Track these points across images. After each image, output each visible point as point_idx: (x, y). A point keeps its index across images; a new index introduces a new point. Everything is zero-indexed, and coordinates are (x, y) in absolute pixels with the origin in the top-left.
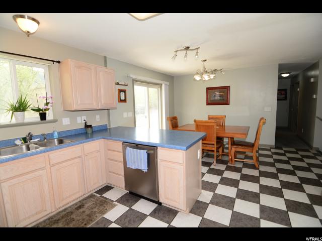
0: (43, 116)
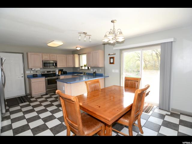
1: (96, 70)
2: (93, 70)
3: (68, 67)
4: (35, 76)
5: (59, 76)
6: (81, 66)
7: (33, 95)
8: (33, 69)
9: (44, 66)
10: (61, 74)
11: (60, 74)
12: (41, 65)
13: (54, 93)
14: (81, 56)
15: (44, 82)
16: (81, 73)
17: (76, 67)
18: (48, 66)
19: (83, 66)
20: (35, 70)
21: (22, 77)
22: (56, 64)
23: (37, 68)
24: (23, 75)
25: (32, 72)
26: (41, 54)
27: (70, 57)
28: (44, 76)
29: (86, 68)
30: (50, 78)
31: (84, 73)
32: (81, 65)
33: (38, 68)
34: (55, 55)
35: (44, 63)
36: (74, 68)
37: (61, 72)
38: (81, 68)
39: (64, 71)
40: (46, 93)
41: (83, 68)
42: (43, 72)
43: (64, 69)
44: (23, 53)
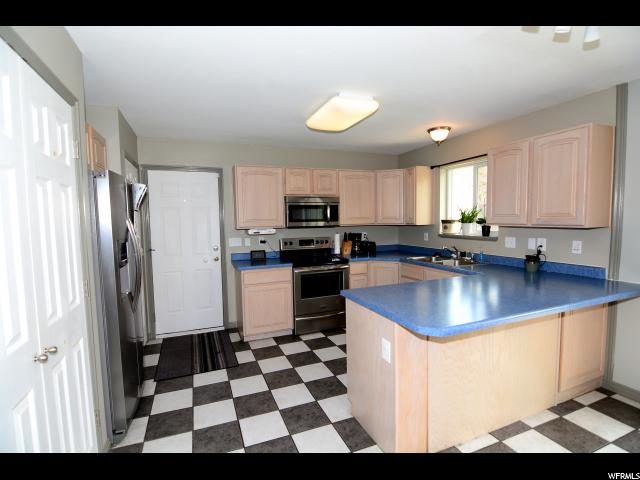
0: (486, 231)
1: (543, 241)
2: (522, 242)
3: (381, 221)
4: (257, 259)
5: (345, 261)
6: (443, 222)
7: (247, 336)
8: (250, 232)
9: (290, 221)
10: (354, 254)
11: (347, 252)
12: (279, 215)
13: (321, 335)
14: (442, 170)
15: (289, 287)
16: (444, 254)
17: (419, 222)
18: (302, 221)
19: (450, 222)
20: (257, 234)
21: (217, 260)
22: (335, 210)
23: (265, 228)
24: (218, 254)
25: (248, 242)
26: (280, 171)
27: (393, 179)
28: (289, 262)
29: (475, 229)
30: (312, 269)
31: (463, 254)
32: (442, 217)
33: (268, 225)
34: (333, 173)
35: (290, 207)
36: (411, 228)
37: (353, 246)
38: (445, 228)
39: (363, 239)
40: (294, 331)
41: (456, 229)
42: (286, 244)
43: (363, 234)
44: (219, 171)
